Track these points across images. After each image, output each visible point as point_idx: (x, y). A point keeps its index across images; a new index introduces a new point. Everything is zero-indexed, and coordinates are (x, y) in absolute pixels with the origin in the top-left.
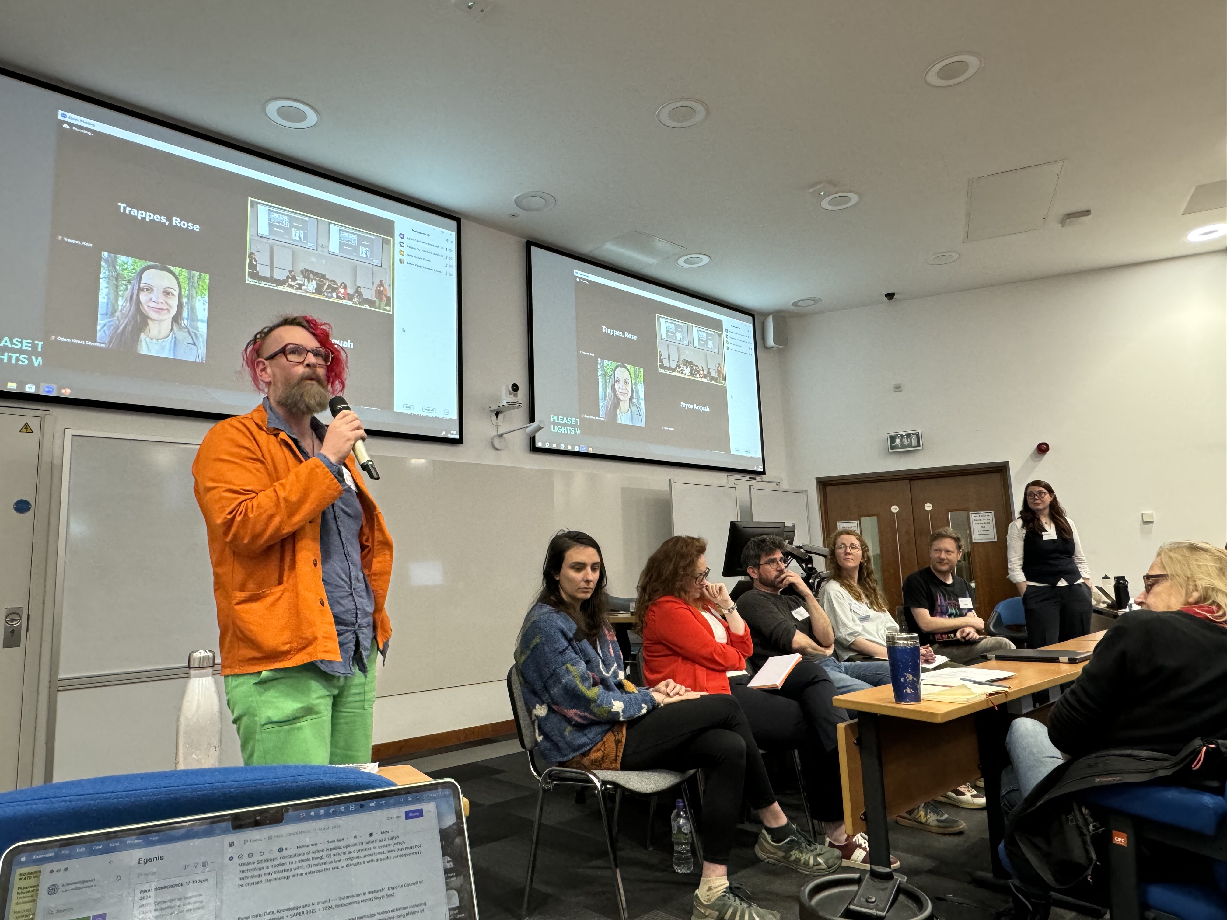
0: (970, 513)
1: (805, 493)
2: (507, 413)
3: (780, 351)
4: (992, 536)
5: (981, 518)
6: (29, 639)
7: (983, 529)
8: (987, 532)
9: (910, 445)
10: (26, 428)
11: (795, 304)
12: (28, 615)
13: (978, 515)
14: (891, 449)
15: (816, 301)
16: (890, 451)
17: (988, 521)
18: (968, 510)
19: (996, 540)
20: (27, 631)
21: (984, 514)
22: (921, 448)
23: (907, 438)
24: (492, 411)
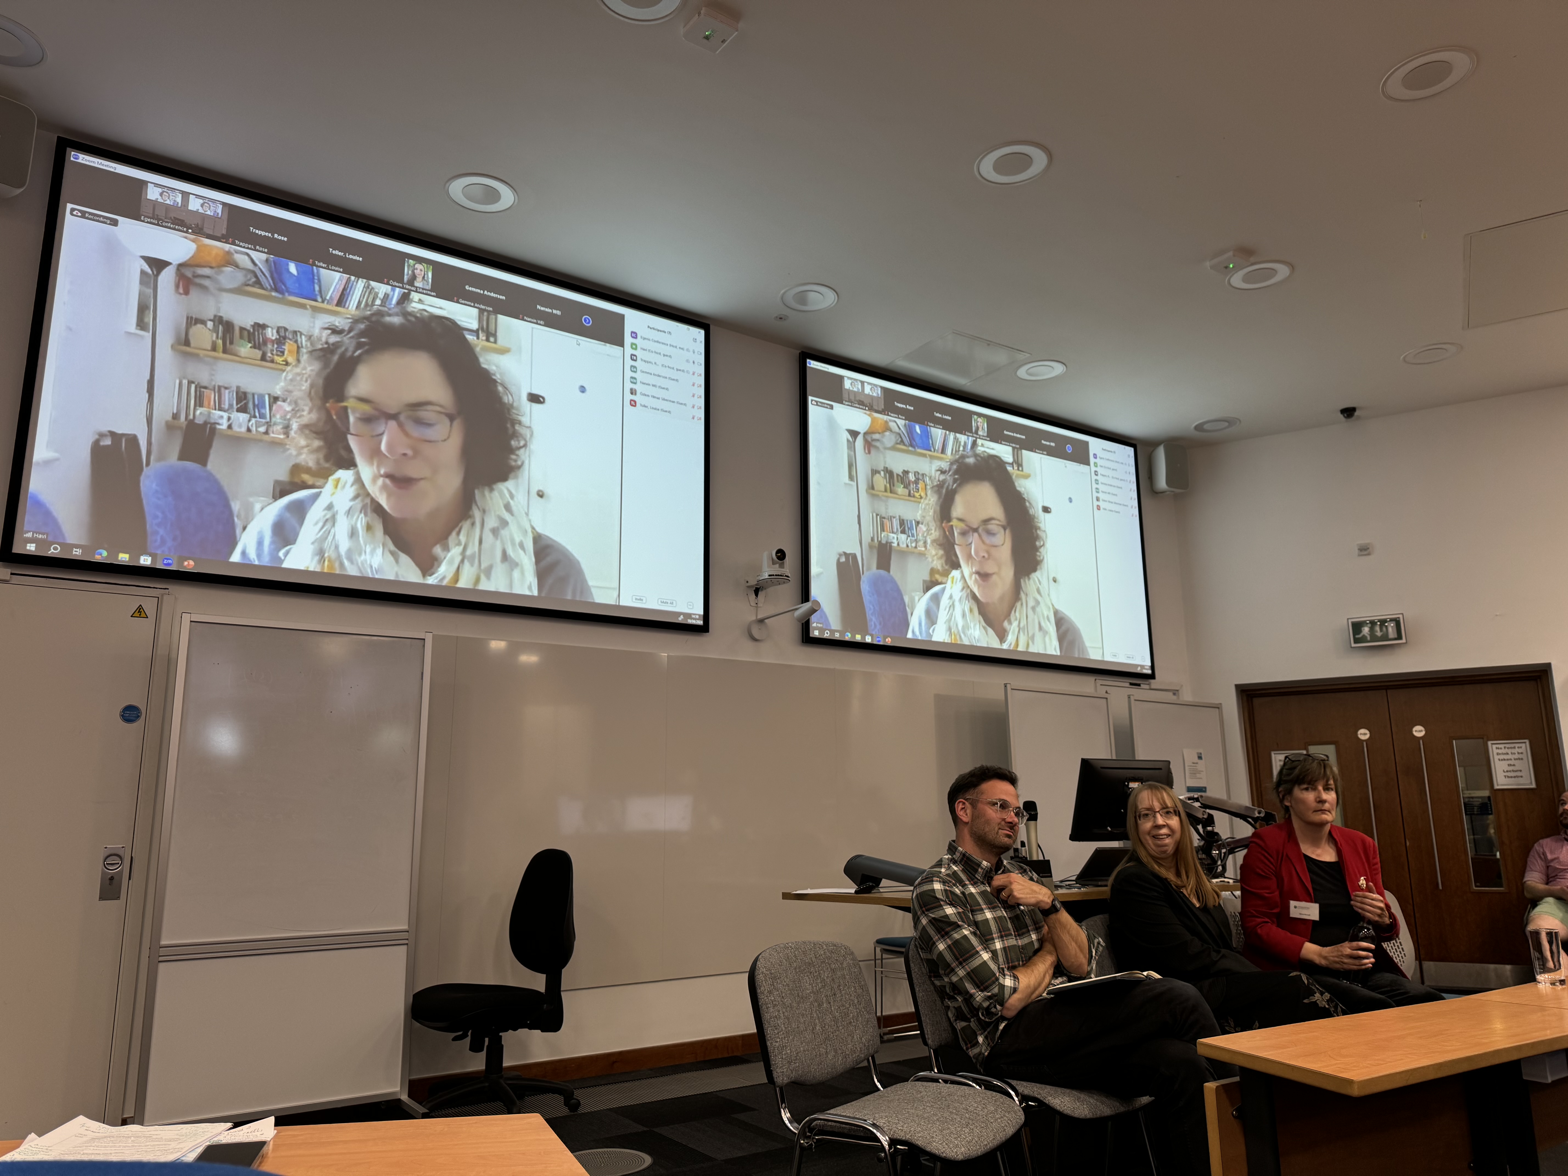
0: (1490, 743)
1: (1218, 707)
2: (771, 590)
3: (1176, 496)
4: (1527, 780)
5: (1509, 751)
6: (131, 889)
7: (1511, 768)
8: (1519, 774)
9: (1385, 637)
10: (140, 612)
11: (1198, 428)
12: (132, 857)
13: (1502, 746)
14: (1355, 642)
15: (1230, 422)
16: (1353, 645)
17: (1520, 756)
18: (1485, 738)
19: (1534, 786)
20: (130, 879)
21: (1512, 745)
22: (1404, 641)
23: (1381, 626)
24: (748, 587)
